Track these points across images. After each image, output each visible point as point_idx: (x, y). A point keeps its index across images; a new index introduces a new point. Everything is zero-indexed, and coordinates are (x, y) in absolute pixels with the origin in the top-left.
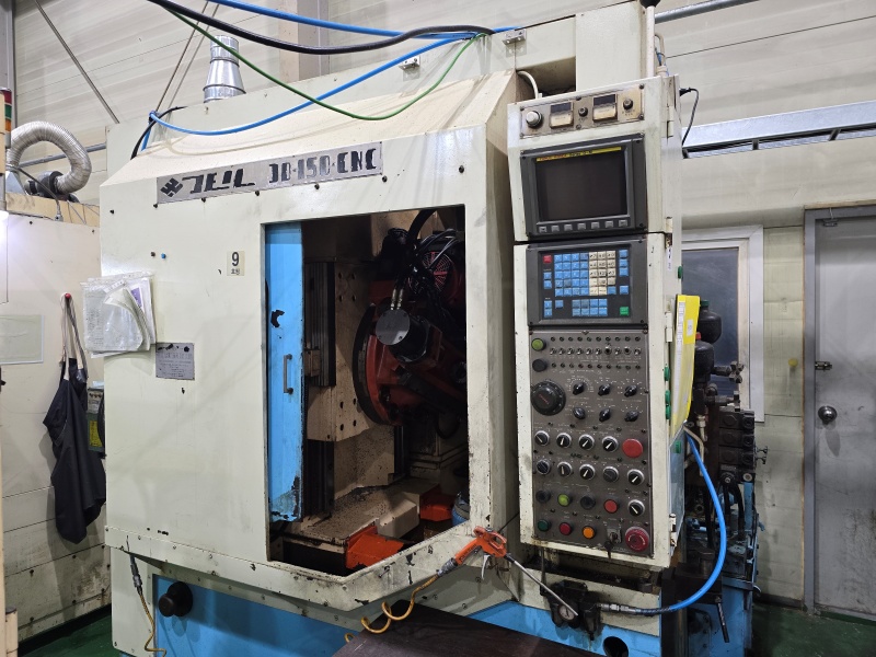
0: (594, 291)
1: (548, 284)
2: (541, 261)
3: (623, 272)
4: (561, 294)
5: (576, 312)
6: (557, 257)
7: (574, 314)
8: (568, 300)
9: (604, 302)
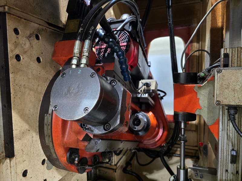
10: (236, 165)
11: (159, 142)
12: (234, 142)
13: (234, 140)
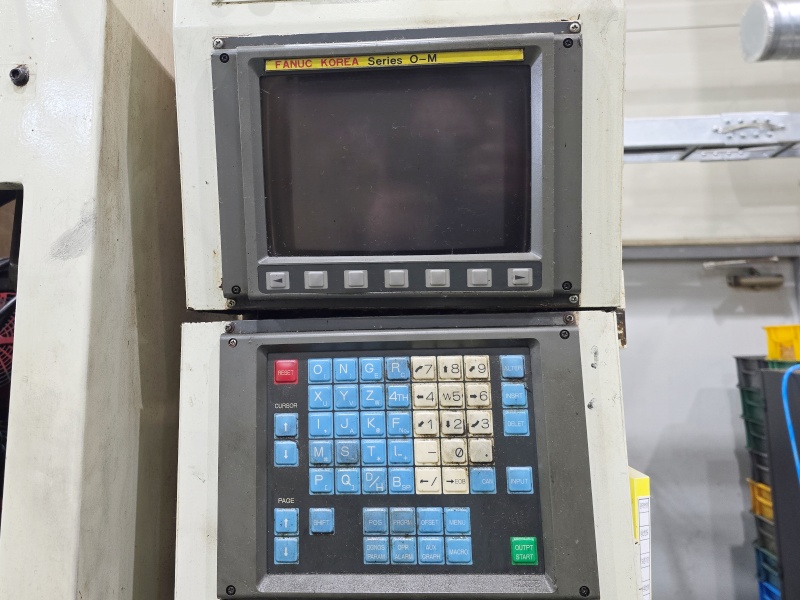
0: (428, 482)
1: (286, 453)
2: (265, 376)
3: (517, 423)
4: (327, 488)
5: (374, 549)
6: (317, 366)
7: (369, 557)
8: (349, 507)
9: (460, 518)
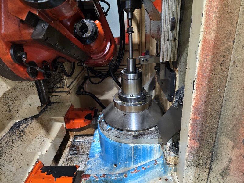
10: (174, 31)
11: (108, 55)
12: (174, 11)
13: (174, 9)
